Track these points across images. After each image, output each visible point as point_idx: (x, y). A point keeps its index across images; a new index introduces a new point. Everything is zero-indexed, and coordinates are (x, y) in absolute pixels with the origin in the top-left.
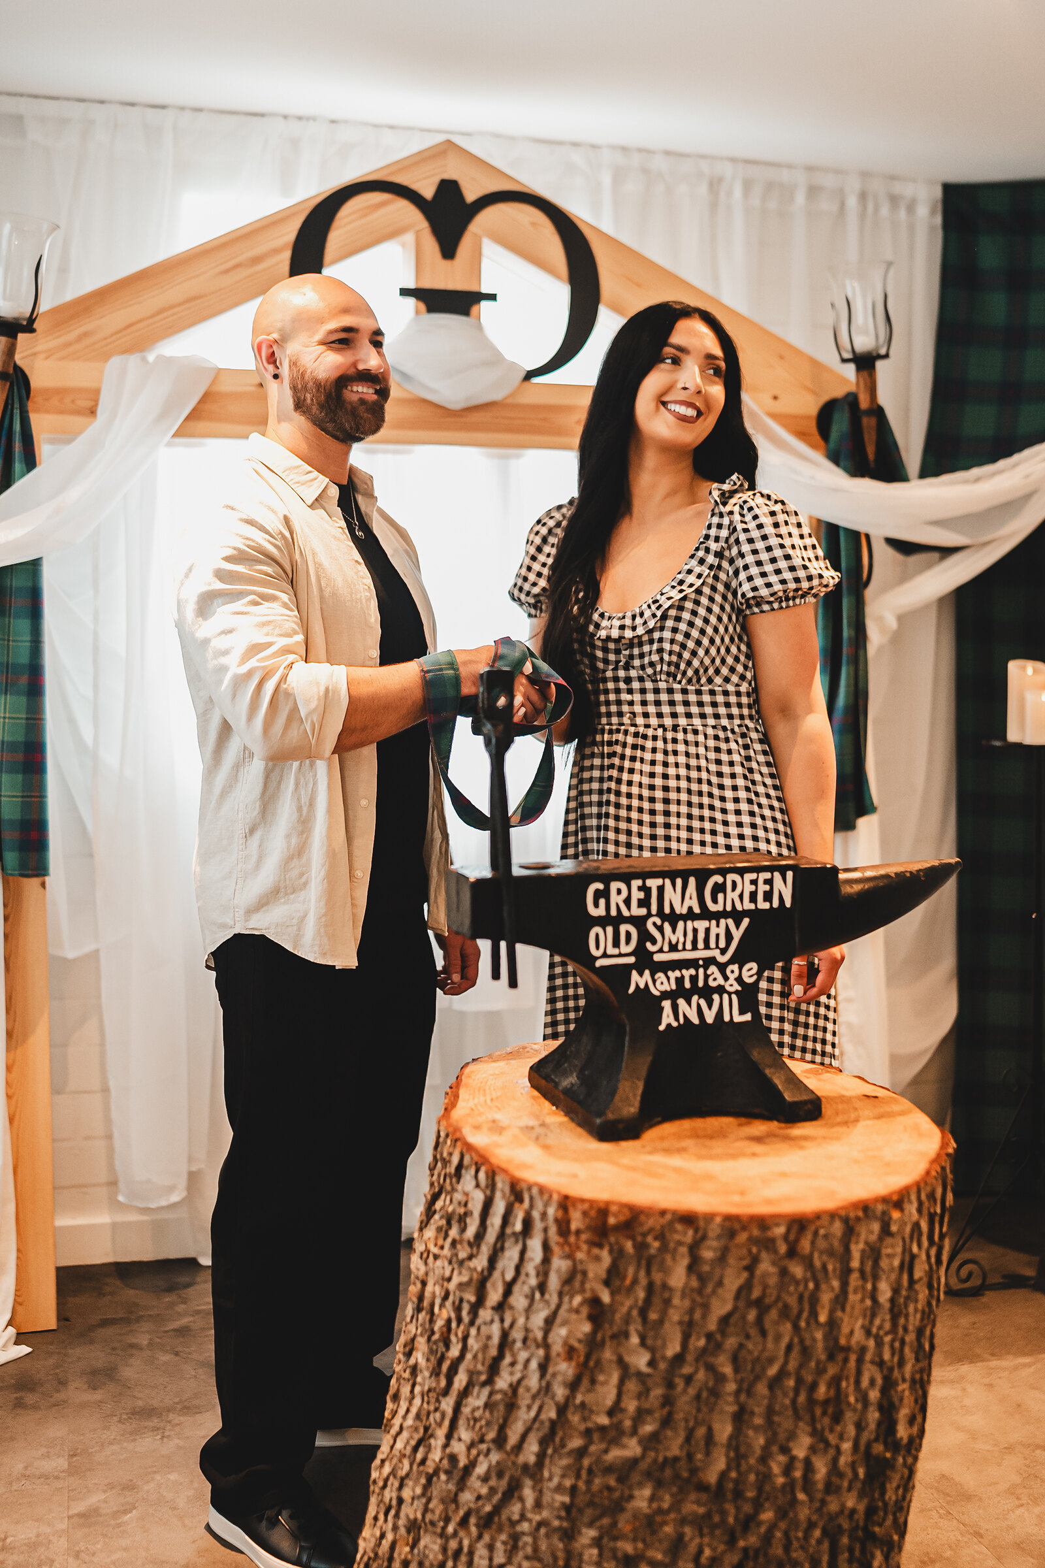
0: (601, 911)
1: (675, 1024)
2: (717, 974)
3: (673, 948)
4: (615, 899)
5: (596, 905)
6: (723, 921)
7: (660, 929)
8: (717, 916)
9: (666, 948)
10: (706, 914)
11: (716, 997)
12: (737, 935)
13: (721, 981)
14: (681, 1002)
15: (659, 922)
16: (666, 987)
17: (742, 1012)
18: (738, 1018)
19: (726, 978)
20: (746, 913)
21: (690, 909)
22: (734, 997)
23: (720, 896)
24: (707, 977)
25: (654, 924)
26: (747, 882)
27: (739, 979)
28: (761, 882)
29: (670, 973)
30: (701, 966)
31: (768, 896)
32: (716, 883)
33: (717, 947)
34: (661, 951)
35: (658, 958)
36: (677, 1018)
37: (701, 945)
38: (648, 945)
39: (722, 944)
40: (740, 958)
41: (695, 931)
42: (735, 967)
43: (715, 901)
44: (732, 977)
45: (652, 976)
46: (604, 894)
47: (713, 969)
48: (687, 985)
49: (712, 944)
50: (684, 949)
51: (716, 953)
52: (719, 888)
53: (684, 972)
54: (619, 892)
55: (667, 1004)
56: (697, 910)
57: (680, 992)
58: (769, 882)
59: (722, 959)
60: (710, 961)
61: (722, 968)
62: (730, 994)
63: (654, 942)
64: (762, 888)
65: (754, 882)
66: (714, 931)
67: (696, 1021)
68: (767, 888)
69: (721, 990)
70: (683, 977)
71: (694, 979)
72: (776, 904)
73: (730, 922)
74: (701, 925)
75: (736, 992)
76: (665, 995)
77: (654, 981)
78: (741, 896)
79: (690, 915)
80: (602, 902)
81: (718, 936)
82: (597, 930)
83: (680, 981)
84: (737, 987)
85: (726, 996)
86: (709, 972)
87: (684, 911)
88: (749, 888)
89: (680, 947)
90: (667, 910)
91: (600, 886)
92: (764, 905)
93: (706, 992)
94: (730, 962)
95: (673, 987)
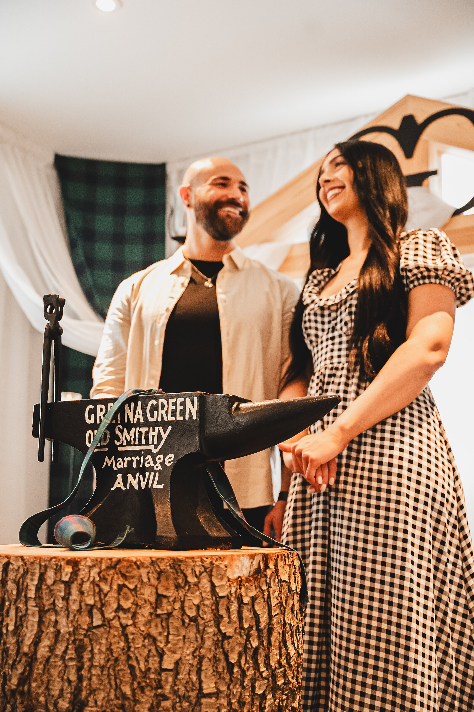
0: (92, 421)
1: (124, 489)
2: (151, 460)
3: (129, 444)
4: (99, 414)
5: (90, 418)
6: (156, 428)
7: (122, 432)
8: (154, 425)
9: (125, 444)
10: (147, 424)
11: (147, 473)
12: (164, 436)
13: (152, 464)
14: (130, 476)
15: (121, 428)
16: (121, 466)
17: (158, 484)
18: (155, 486)
19: (155, 463)
20: (170, 423)
21: (138, 420)
22: (157, 474)
23: (155, 412)
24: (144, 461)
25: (119, 429)
26: (170, 404)
27: (163, 464)
28: (178, 403)
29: (125, 458)
30: (142, 455)
31: (182, 413)
32: (152, 405)
33: (153, 444)
34: (122, 445)
35: (120, 449)
36: (125, 485)
37: (143, 442)
38: (115, 441)
39: (156, 442)
40: (164, 452)
41: (140, 433)
42: (161, 456)
43: (152, 416)
44: (159, 462)
45: (116, 459)
46: (93, 411)
47: (149, 457)
48: (135, 466)
49: (150, 442)
50: (134, 445)
51: (152, 447)
52: (155, 408)
53: (133, 458)
54: (101, 410)
55: (120, 476)
56: (142, 421)
57: (129, 470)
58: (183, 404)
59: (155, 451)
60: (149, 452)
61: (154, 457)
62: (155, 472)
63: (119, 440)
64: (179, 407)
65: (174, 404)
66: (151, 434)
67: (137, 488)
68: (182, 407)
69: (151, 469)
70: (132, 461)
71: (138, 462)
72: (187, 418)
73: (161, 428)
74: (143, 430)
75: (159, 471)
76: (120, 471)
77: (116, 463)
78: (167, 412)
79: (138, 424)
80: (93, 415)
81: (153, 436)
82: (90, 432)
83: (130, 463)
84: (160, 468)
85: (152, 473)
86: (146, 459)
87: (135, 421)
88: (171, 408)
89: (132, 443)
90: (126, 421)
91: (92, 407)
92: (180, 418)
93: (143, 471)
94: (158, 453)
95: (126, 466)
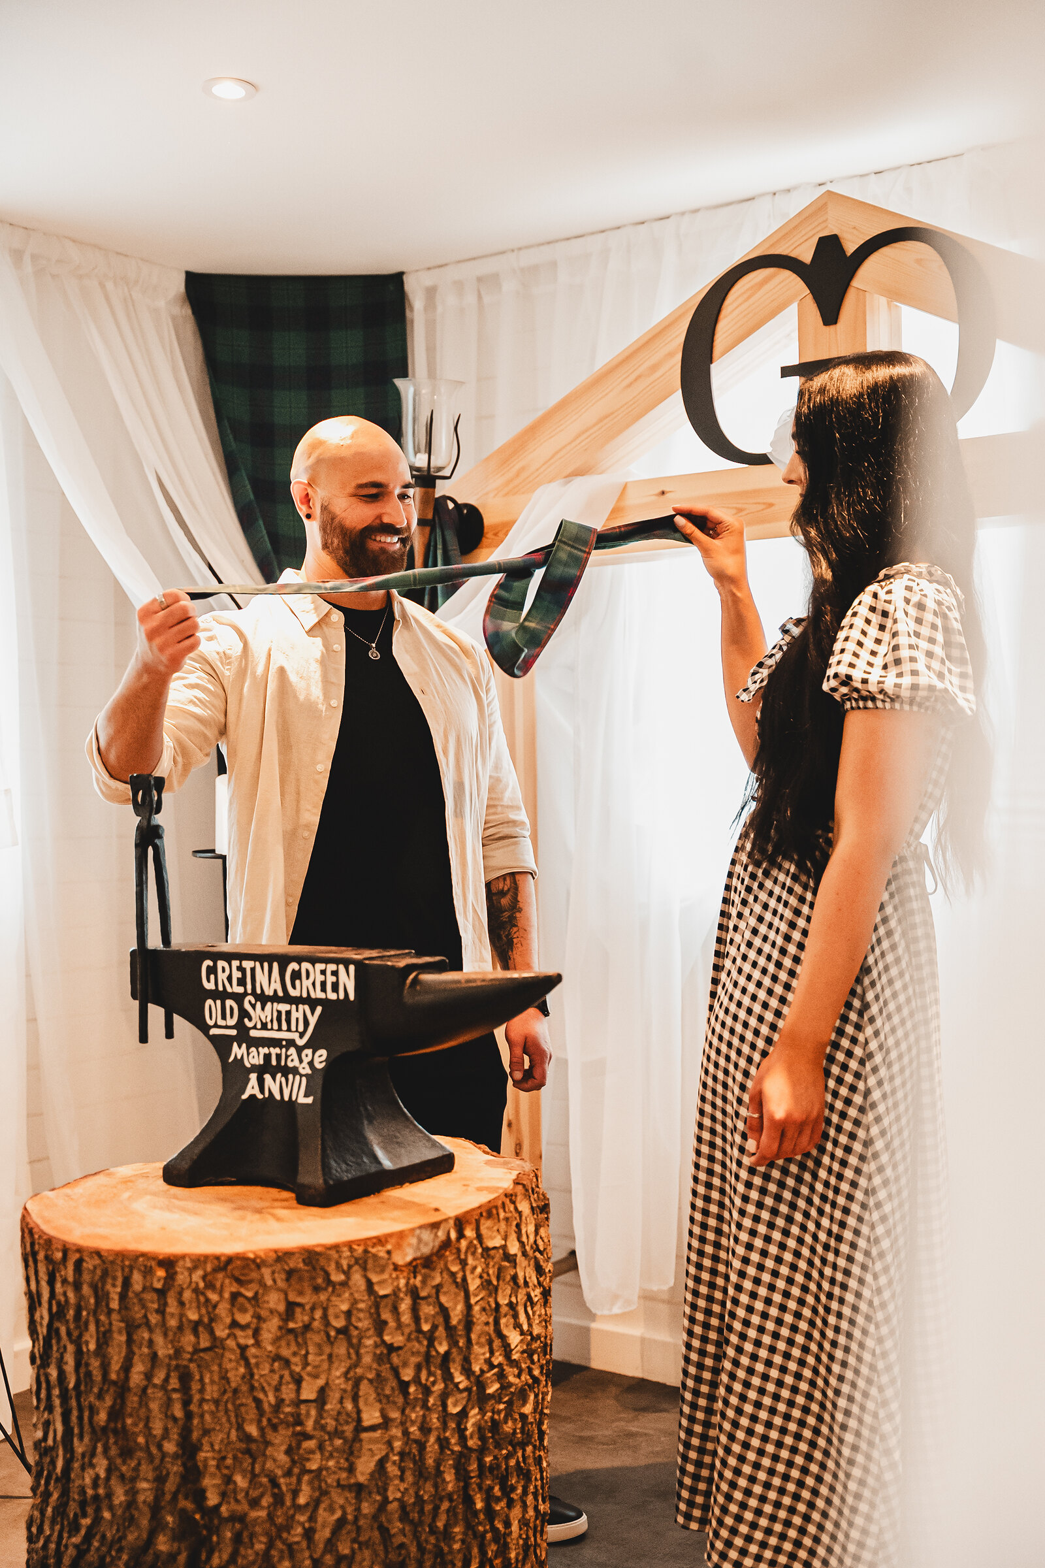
0: (212, 986)
1: (260, 1096)
2: (295, 1056)
3: (264, 1027)
4: (221, 976)
5: (209, 981)
6: (301, 1006)
7: (254, 1006)
8: (297, 1001)
9: (259, 1026)
10: (287, 999)
11: (291, 1076)
12: (313, 1021)
13: (296, 1063)
14: (267, 1077)
15: (253, 1001)
16: (256, 1061)
17: (306, 1095)
18: (301, 1100)
19: (301, 1061)
20: (319, 1002)
21: (275, 991)
22: (304, 1079)
23: (298, 983)
24: (287, 1057)
25: (250, 1002)
26: (318, 972)
27: (311, 1064)
28: (328, 973)
29: (261, 1049)
30: (284, 1046)
31: (335, 987)
32: (294, 970)
33: (297, 1031)
34: (255, 1027)
35: (253, 1033)
36: (262, 1091)
37: (284, 1026)
38: (246, 1020)
39: (301, 1029)
40: (313, 1044)
41: (279, 1013)
42: (309, 1052)
43: (294, 987)
44: (306, 1060)
45: (248, 1049)
46: (212, 970)
47: (292, 1051)
48: (274, 1062)
49: (293, 1028)
50: (272, 1029)
51: (295, 1036)
52: (296, 975)
53: (272, 1049)
54: (224, 970)
55: (253, 1077)
56: (280, 994)
57: (265, 1068)
58: (335, 973)
59: (301, 1042)
60: (291, 1043)
61: (300, 1050)
62: (301, 1076)
63: (250, 1019)
64: (331, 979)
65: (323, 972)
66: (294, 1015)
67: (278, 1097)
68: (334, 979)
69: (295, 1071)
70: (270, 1054)
71: (278, 1057)
72: (342, 996)
73: (307, 1008)
74: (284, 1007)
75: (306, 1075)
76: (254, 1068)
77: (248, 1054)
78: (314, 984)
80: (212, 977)
81: (297, 1019)
82: (209, 1002)
83: (267, 1057)
84: (308, 1070)
85: (298, 1077)
86: (289, 1053)
87: (271, 993)
88: (320, 978)
89: (269, 1027)
90: (258, 991)
91: (210, 963)
92: (332, 996)
93: (286, 1071)
94: (306, 1046)
95: (262, 1062)
